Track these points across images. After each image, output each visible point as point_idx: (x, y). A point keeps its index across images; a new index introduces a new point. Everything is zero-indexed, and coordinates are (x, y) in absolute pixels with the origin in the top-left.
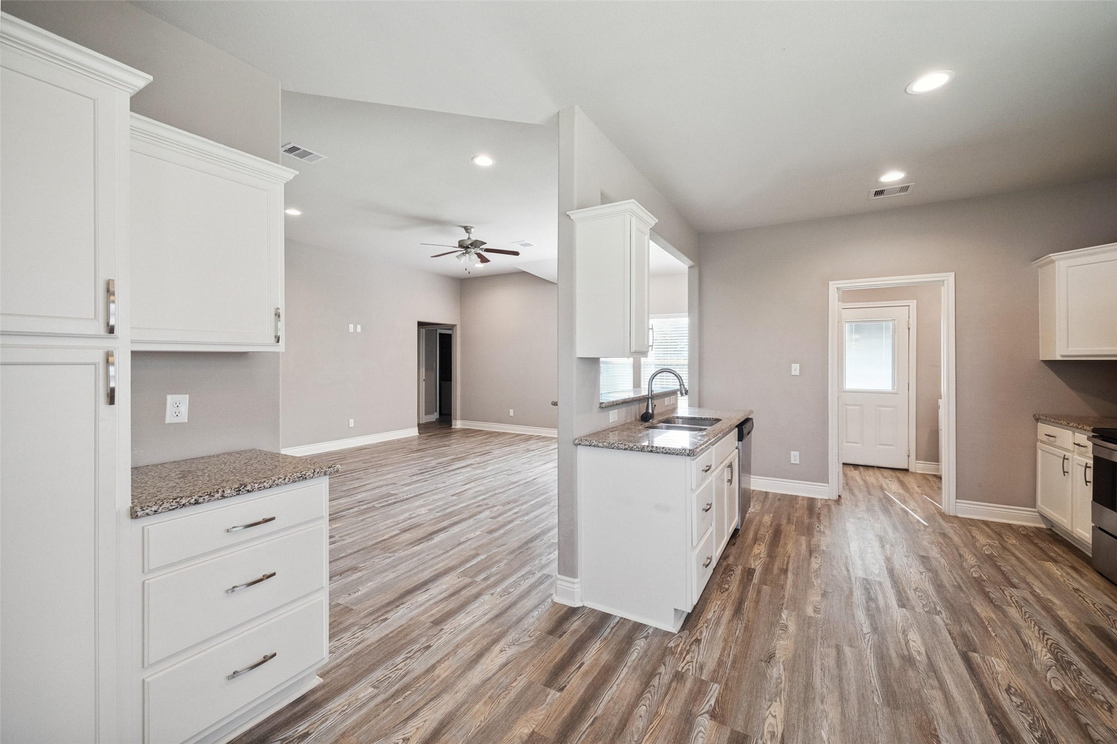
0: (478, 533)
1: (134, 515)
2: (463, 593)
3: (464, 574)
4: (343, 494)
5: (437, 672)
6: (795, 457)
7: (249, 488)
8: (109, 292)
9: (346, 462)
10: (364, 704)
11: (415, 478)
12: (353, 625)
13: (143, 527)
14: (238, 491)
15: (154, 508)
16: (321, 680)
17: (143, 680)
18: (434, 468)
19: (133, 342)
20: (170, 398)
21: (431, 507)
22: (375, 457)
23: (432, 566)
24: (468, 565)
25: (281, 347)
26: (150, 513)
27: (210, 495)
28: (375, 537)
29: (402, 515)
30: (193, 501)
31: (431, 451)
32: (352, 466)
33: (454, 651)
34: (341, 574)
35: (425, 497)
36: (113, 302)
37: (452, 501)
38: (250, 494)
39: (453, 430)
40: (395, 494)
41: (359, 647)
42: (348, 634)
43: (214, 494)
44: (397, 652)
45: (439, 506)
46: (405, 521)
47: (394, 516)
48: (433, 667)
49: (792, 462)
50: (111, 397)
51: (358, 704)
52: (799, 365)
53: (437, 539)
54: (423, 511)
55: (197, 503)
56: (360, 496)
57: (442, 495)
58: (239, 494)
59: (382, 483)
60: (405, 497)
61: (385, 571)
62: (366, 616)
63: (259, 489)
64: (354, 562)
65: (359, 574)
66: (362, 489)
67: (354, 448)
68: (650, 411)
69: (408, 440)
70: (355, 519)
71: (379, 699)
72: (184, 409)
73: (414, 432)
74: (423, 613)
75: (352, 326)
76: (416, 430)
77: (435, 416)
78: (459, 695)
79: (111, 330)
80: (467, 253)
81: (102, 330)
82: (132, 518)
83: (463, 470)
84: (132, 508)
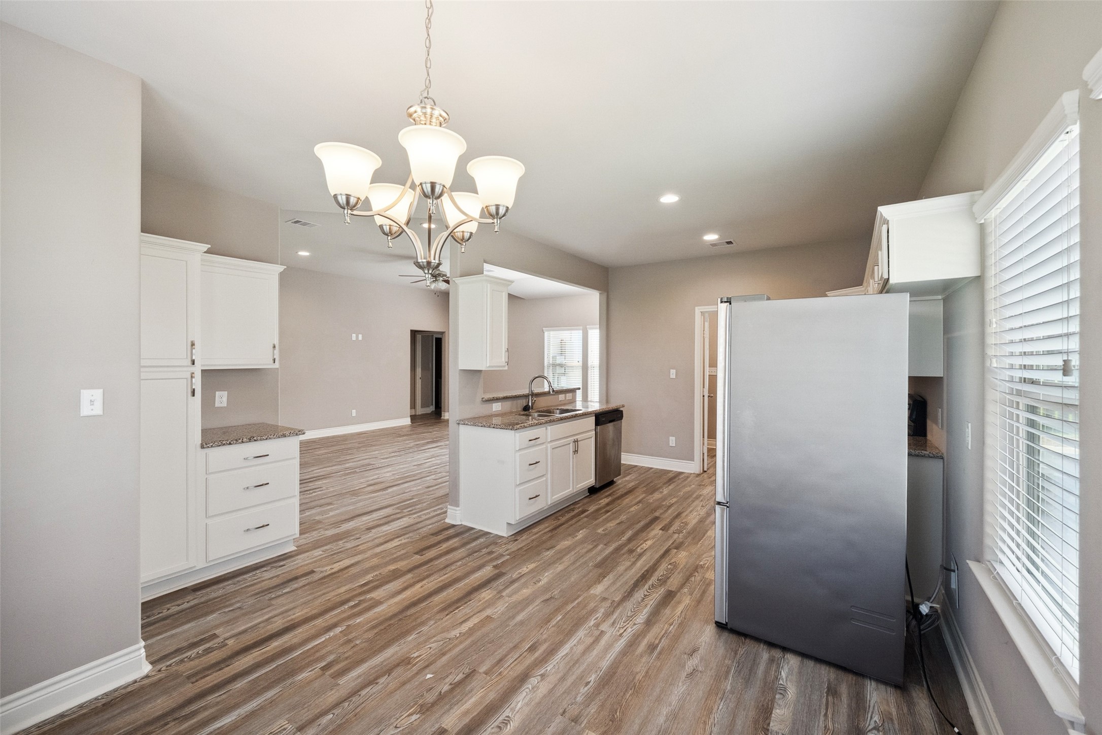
0: (420, 487)
1: (202, 447)
2: (391, 517)
3: (398, 508)
4: (337, 463)
5: (360, 547)
6: (672, 441)
7: (255, 438)
8: (193, 344)
9: (346, 442)
10: (316, 557)
11: (393, 454)
12: (320, 528)
13: (206, 453)
14: (250, 440)
15: (211, 444)
16: (296, 548)
17: (206, 524)
18: (410, 448)
19: (202, 366)
20: (217, 393)
21: (393, 473)
22: (369, 440)
23: (379, 504)
24: (402, 504)
25: (277, 365)
26: (210, 446)
27: (236, 440)
28: (350, 489)
29: (372, 476)
30: (228, 443)
31: (415, 436)
32: (350, 446)
33: (373, 540)
34: (320, 506)
35: (392, 467)
36: (194, 348)
37: (414, 469)
38: (255, 442)
39: (442, 420)
40: (374, 464)
41: (321, 537)
42: (316, 532)
43: (237, 440)
44: (341, 539)
45: (402, 472)
46: (373, 480)
47: (367, 477)
48: (358, 546)
49: (670, 445)
50: (193, 394)
51: (313, 557)
52: (675, 370)
53: (390, 490)
54: (388, 475)
55: (230, 444)
56: (347, 465)
57: (408, 465)
58: (250, 441)
59: (367, 457)
60: (380, 466)
61: (349, 505)
62: (329, 525)
63: (261, 440)
64: (331, 501)
65: (332, 506)
66: (351, 461)
67: (357, 433)
68: (530, 404)
69: (402, 428)
70: (339, 478)
71: (324, 556)
72: (225, 399)
73: (407, 421)
74: (362, 525)
75: (355, 335)
76: (409, 419)
77: (432, 408)
78: (367, 555)
79: (193, 363)
80: (436, 280)
81: (190, 363)
82: (202, 448)
83: (432, 450)
84: (202, 444)
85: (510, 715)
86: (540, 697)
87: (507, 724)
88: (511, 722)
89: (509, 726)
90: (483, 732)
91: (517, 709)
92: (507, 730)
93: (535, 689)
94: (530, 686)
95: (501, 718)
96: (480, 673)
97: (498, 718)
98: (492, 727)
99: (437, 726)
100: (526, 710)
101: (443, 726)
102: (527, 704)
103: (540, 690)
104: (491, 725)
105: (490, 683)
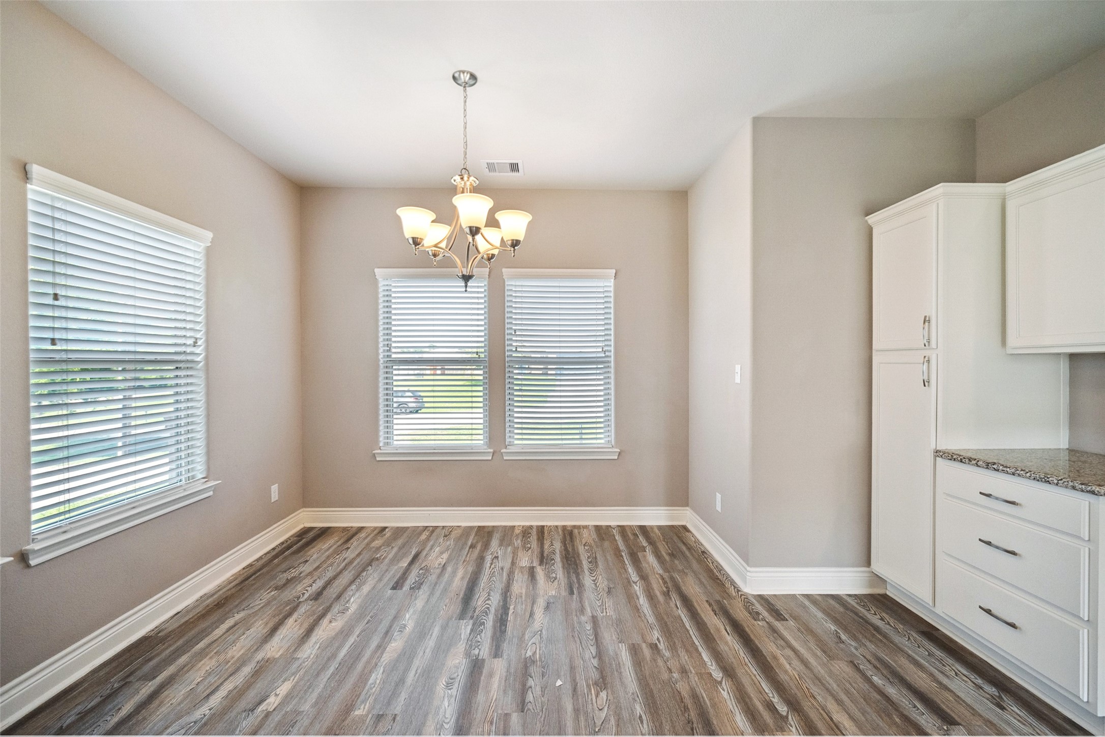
85: (449, 691)
86: (428, 721)
87: (448, 684)
88: (445, 687)
89: (444, 683)
90: (464, 670)
91: (446, 700)
92: (444, 680)
93: (438, 726)
94: (446, 726)
95: (456, 685)
96: (513, 712)
97: (459, 684)
98: (459, 677)
99: (505, 656)
100: (436, 703)
101: (500, 659)
102: (438, 708)
103: (433, 727)
104: (461, 677)
105: (493, 708)
